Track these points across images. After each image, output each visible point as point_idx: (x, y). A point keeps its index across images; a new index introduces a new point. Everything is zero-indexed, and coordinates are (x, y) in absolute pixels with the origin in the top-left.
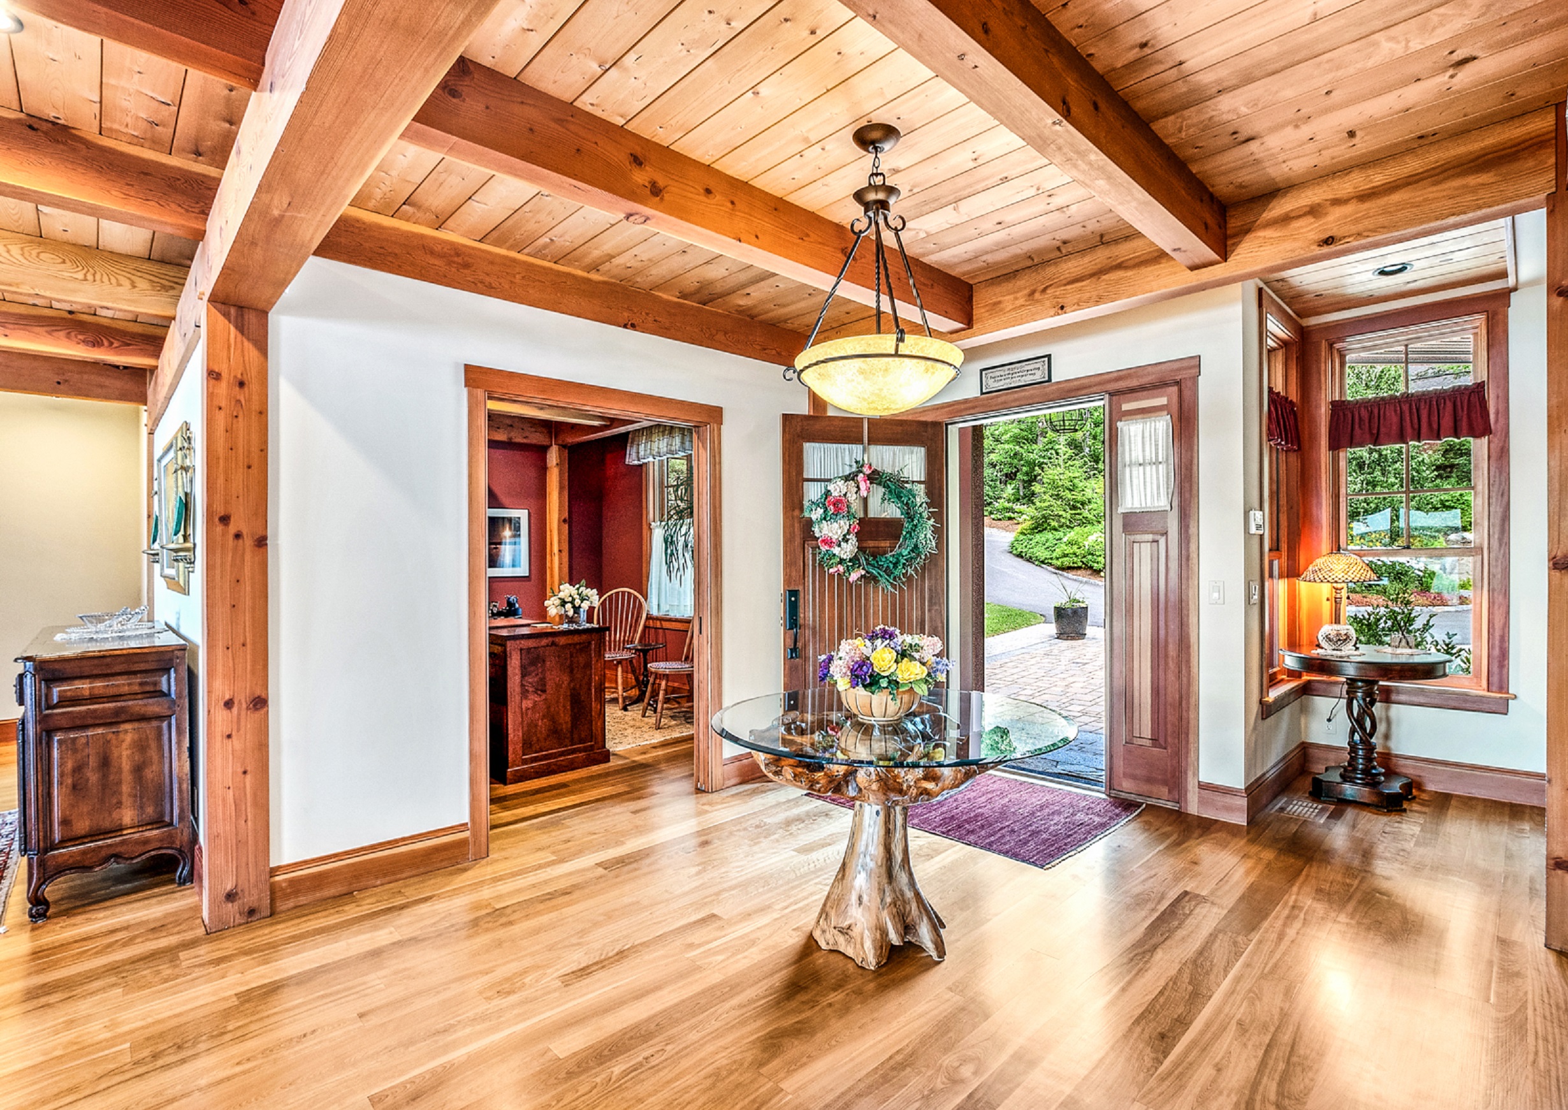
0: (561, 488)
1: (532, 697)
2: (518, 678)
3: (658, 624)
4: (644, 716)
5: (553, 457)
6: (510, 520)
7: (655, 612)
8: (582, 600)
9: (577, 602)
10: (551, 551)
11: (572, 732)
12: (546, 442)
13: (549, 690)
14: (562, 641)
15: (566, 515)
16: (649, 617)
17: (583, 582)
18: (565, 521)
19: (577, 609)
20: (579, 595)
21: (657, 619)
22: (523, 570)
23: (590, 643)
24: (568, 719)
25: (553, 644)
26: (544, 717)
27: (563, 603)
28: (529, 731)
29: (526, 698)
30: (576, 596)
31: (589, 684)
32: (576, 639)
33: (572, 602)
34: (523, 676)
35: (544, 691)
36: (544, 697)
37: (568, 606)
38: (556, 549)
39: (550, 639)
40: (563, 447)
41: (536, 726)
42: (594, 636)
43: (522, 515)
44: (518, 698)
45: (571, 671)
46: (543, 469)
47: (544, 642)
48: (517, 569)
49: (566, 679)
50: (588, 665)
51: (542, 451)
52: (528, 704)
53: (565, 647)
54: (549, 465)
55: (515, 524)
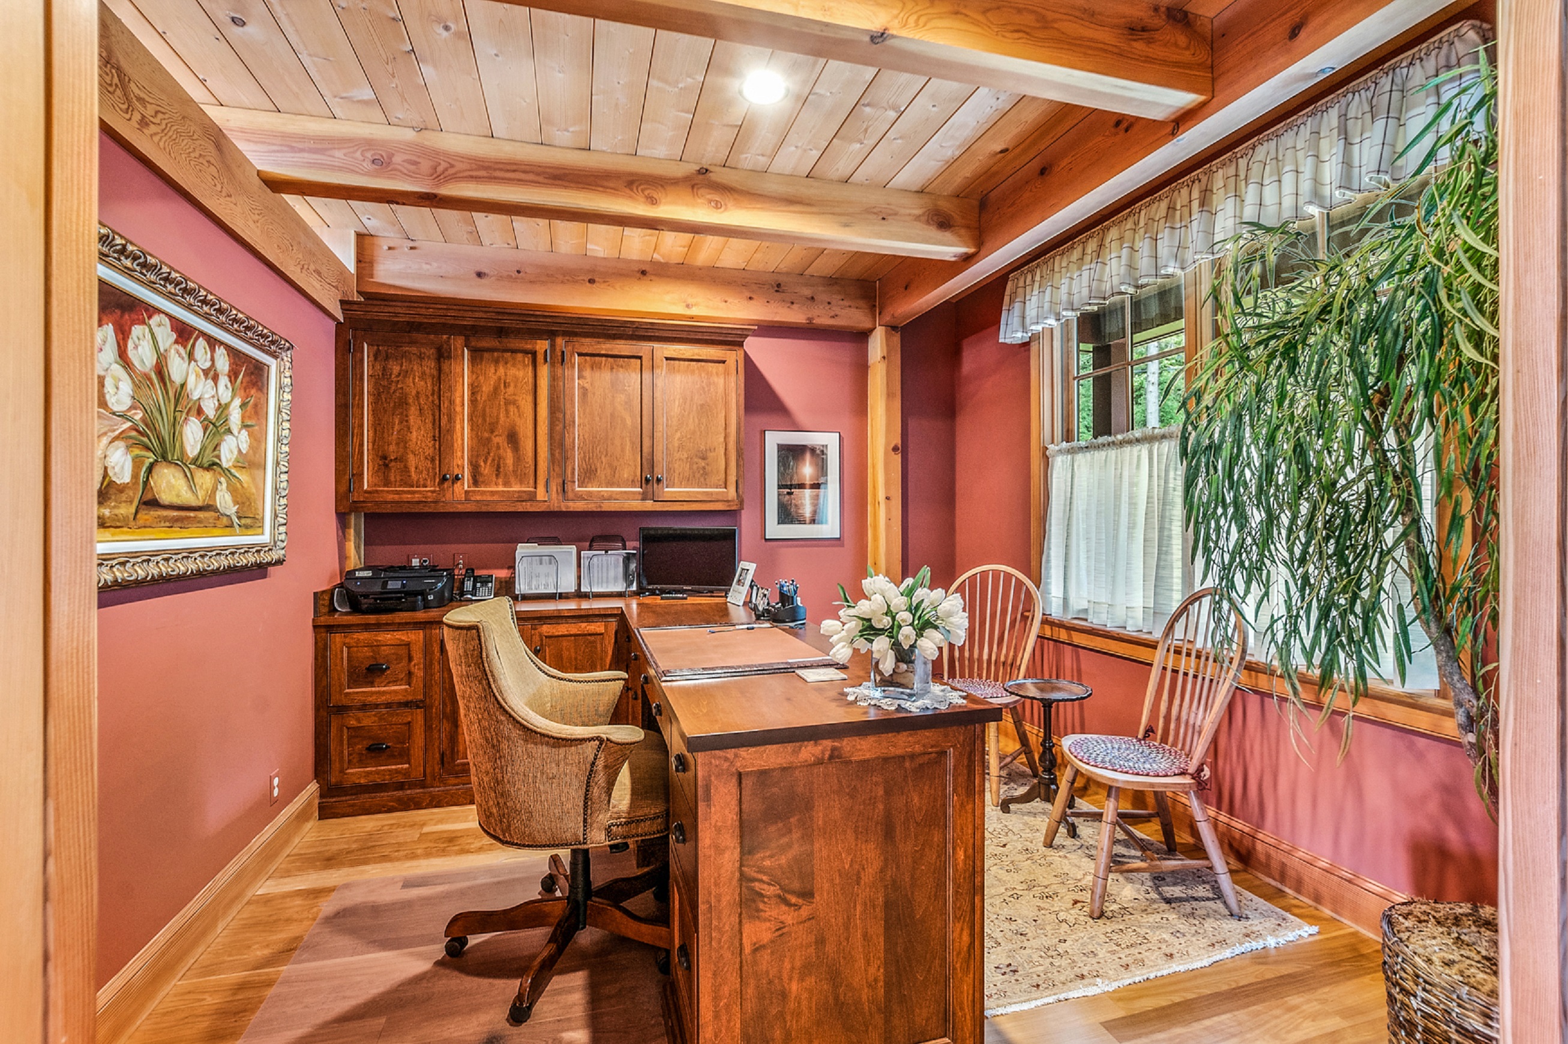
0: (890, 395)
1: (774, 911)
2: (730, 858)
3: (1063, 635)
4: (1049, 844)
5: (877, 345)
6: (813, 450)
7: (1056, 612)
8: (923, 626)
9: (906, 634)
10: (875, 495)
11: (887, 1012)
12: (866, 324)
13: (823, 886)
14: (864, 748)
15: (898, 441)
16: (1046, 621)
17: (926, 571)
18: (895, 449)
19: (904, 656)
20: (913, 609)
21: (1061, 625)
22: (830, 528)
23: (943, 753)
24: (876, 971)
25: (835, 755)
26: (806, 969)
27: (869, 630)
28: (760, 1016)
29: (756, 915)
30: (905, 616)
31: (941, 871)
32: (903, 743)
33: (892, 631)
34: (747, 851)
35: (807, 895)
36: (805, 912)
37: (881, 644)
38: (881, 495)
39: (828, 744)
40: (892, 328)
41: (784, 995)
42: (959, 734)
43: (829, 441)
44: (728, 920)
45: (889, 833)
46: (862, 369)
47: (809, 751)
48: (823, 527)
49: (871, 854)
50: (936, 818)
51: (862, 336)
52: (757, 932)
53: (865, 766)
54: (871, 362)
55: (818, 455)
